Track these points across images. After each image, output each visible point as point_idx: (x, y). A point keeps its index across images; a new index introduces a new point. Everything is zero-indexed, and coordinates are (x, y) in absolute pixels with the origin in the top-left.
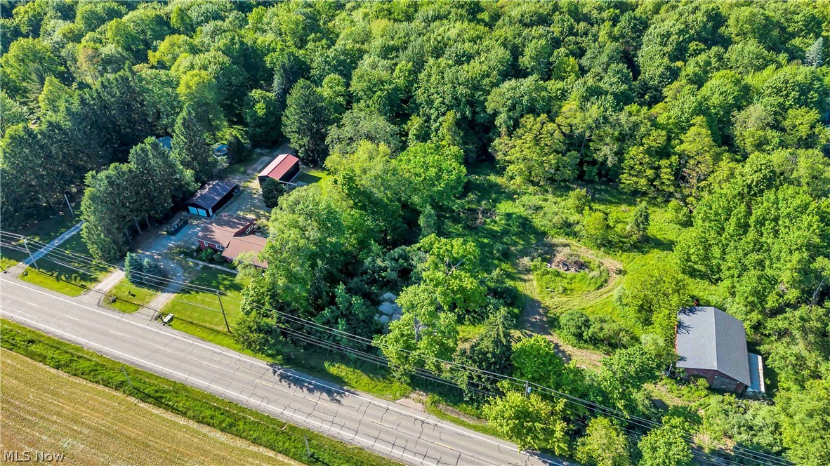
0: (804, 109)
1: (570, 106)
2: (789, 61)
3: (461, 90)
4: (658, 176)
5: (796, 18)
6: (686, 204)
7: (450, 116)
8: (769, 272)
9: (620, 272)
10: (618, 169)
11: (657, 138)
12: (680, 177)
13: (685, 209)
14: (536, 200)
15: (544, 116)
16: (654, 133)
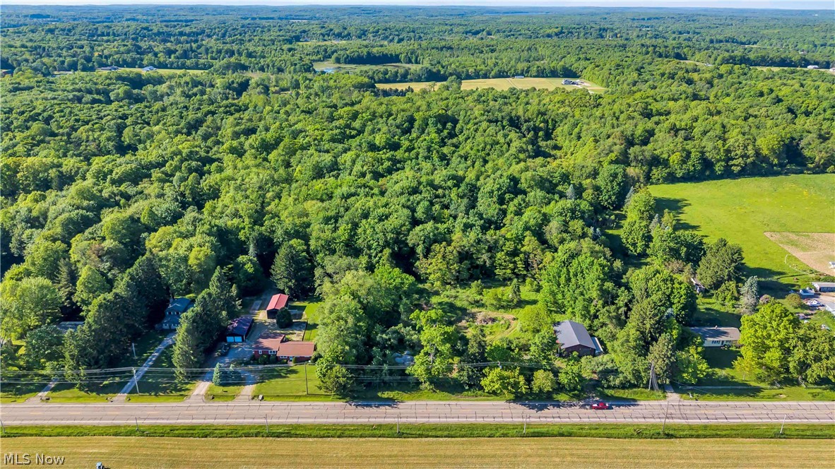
0: (576, 221)
1: (456, 236)
2: (560, 198)
3: (390, 236)
4: (516, 267)
5: (556, 175)
6: (535, 279)
7: (387, 251)
8: (587, 297)
9: (514, 319)
10: (493, 267)
11: (509, 246)
12: (527, 266)
13: (535, 283)
14: (453, 292)
15: (444, 243)
16: (508, 243)
